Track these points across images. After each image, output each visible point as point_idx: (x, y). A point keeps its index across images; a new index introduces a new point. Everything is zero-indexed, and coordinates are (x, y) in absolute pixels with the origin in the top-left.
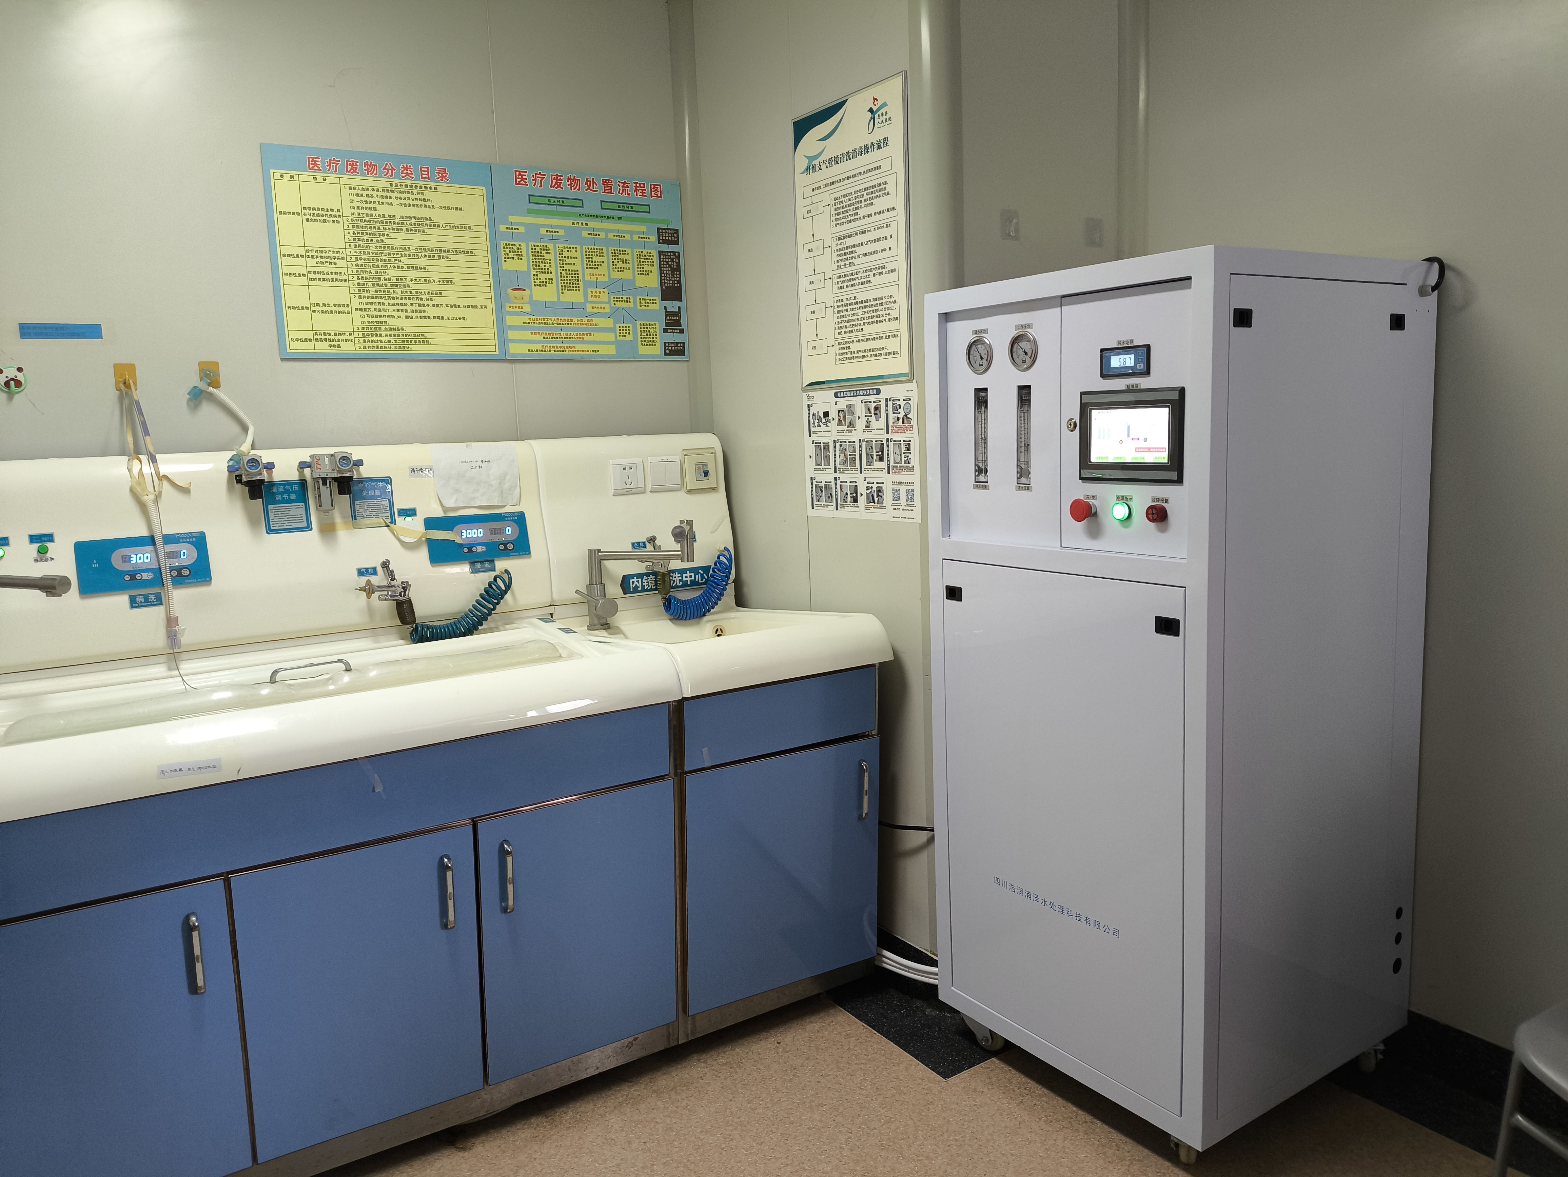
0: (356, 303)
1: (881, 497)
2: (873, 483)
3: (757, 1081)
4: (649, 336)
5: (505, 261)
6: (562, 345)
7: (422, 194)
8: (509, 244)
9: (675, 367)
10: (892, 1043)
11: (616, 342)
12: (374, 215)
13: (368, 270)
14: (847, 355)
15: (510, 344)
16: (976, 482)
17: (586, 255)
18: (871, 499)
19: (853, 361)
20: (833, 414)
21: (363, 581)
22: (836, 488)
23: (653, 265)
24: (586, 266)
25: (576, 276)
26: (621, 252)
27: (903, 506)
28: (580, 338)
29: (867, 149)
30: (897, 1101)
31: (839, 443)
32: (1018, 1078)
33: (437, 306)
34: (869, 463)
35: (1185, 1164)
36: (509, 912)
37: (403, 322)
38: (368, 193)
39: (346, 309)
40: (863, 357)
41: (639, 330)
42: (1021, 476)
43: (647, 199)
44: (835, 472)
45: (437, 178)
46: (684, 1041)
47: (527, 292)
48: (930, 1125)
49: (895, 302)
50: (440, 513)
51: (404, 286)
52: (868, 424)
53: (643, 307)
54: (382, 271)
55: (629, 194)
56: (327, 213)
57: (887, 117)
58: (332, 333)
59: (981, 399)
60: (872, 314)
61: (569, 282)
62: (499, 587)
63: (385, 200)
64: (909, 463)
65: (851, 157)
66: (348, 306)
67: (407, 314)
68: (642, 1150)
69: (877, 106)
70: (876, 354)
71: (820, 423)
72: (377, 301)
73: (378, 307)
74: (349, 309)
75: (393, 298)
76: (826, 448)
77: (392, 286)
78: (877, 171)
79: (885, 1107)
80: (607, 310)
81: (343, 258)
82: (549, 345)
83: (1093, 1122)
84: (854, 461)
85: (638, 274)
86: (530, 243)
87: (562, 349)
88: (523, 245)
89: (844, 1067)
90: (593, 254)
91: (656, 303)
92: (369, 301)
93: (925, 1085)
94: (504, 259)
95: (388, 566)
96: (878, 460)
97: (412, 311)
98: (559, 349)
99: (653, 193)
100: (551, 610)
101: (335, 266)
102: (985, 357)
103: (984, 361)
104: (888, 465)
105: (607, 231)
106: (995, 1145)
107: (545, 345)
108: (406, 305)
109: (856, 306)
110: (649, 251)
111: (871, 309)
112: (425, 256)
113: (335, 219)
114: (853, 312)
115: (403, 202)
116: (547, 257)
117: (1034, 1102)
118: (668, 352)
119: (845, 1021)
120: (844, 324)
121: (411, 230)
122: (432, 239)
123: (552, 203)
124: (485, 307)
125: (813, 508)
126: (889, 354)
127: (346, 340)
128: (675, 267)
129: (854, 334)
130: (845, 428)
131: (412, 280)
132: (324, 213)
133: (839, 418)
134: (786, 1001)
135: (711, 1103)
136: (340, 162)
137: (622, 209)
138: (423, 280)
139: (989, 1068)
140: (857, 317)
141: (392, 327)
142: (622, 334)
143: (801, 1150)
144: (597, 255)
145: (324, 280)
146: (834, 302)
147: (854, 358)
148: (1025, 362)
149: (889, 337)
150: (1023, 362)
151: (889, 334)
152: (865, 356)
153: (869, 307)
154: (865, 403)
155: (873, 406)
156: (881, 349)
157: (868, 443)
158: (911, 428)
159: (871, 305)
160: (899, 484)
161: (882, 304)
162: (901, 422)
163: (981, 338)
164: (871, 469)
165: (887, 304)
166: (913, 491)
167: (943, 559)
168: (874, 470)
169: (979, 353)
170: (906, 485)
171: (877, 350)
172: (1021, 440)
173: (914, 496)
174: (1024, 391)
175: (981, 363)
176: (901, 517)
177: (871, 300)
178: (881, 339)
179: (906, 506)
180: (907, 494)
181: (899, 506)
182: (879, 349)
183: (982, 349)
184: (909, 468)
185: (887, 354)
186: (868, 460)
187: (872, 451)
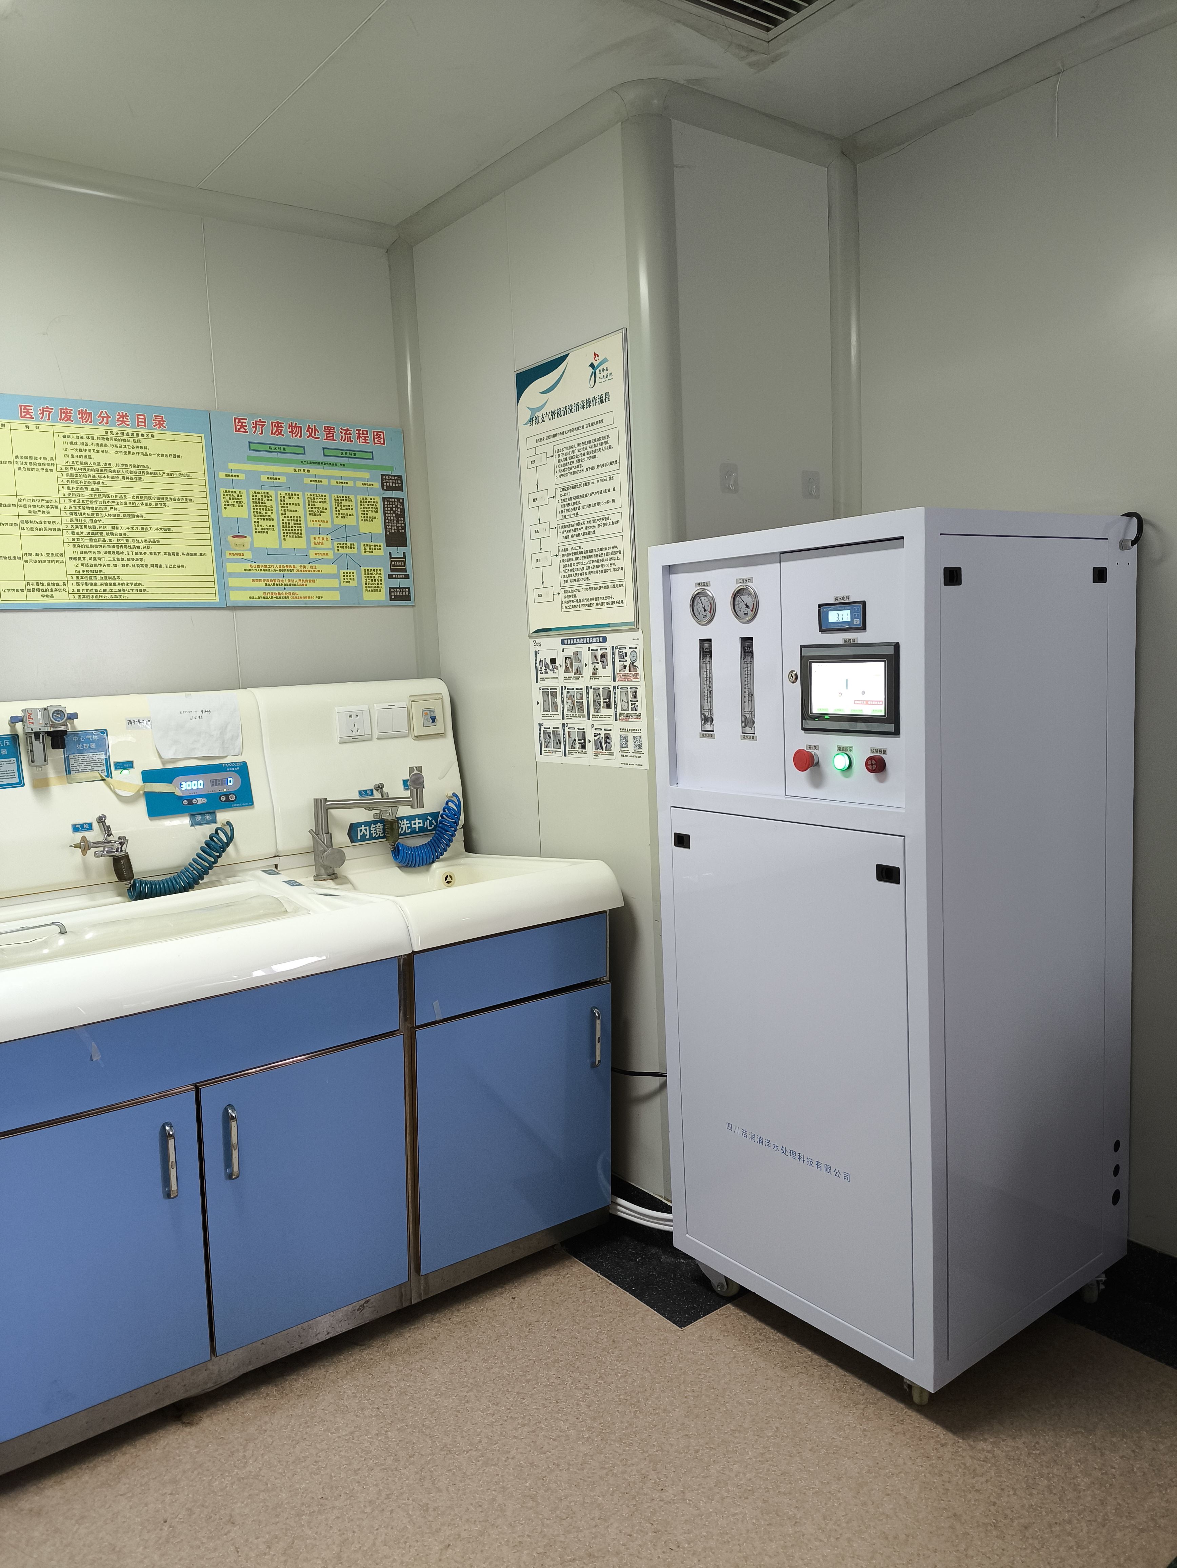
0: (70, 552)
1: (609, 743)
3: (492, 1340)
4: (374, 582)
5: (225, 508)
6: (285, 592)
7: (139, 441)
8: (229, 491)
9: (401, 612)
10: (628, 1293)
11: (340, 589)
12: (89, 463)
13: (83, 519)
14: (572, 602)
15: (230, 591)
16: (702, 731)
17: (309, 501)
18: (599, 746)
19: (579, 609)
20: (560, 661)
21: (78, 836)
22: (564, 734)
23: (377, 512)
24: (308, 513)
25: (299, 522)
26: (345, 499)
27: (631, 753)
28: (303, 585)
29: (588, 403)
30: (633, 1353)
31: (566, 690)
32: (753, 1324)
33: (155, 554)
34: (597, 710)
35: (918, 1406)
36: (235, 1178)
37: (119, 570)
38: (82, 441)
39: (60, 558)
40: (589, 605)
41: (363, 576)
42: (746, 726)
43: (370, 446)
44: (563, 719)
45: (154, 426)
46: (418, 1300)
47: (248, 539)
48: (667, 1376)
49: (620, 552)
50: (158, 765)
51: (120, 534)
52: (595, 672)
53: (367, 553)
54: (97, 519)
55: (352, 441)
56: (39, 462)
57: (608, 372)
58: (45, 583)
59: (705, 649)
60: (597, 564)
61: (291, 529)
62: (220, 840)
63: (100, 448)
64: (636, 710)
65: (573, 410)
66: (61, 554)
67: (123, 562)
68: (376, 1416)
69: (598, 362)
70: (603, 602)
71: (548, 670)
72: (92, 550)
73: (93, 556)
74: (63, 558)
75: (109, 547)
76: (554, 694)
77: (108, 534)
78: (599, 425)
79: (621, 1360)
80: (331, 556)
81: (56, 507)
82: (270, 592)
83: (828, 1365)
84: (581, 708)
85: (362, 520)
86: (251, 491)
87: (284, 596)
88: (244, 492)
89: (579, 1320)
90: (316, 500)
91: (380, 549)
92: (84, 549)
93: (662, 1335)
94: (223, 507)
95: (105, 822)
96: (605, 706)
97: (129, 560)
98: (282, 596)
99: (376, 440)
100: (275, 861)
101: (48, 515)
102: (708, 608)
103: (707, 612)
105: (330, 478)
106: (731, 1394)
107: (267, 592)
108: (122, 553)
109: (582, 555)
110: (372, 497)
111: (595, 559)
112: (142, 504)
113: (49, 468)
114: (578, 561)
115: (119, 449)
116: (268, 503)
117: (770, 1348)
118: (393, 597)
119: (580, 1272)
120: (570, 573)
121: (128, 478)
122: (150, 486)
123: (273, 450)
124: (205, 554)
125: (541, 754)
127: (60, 590)
128: (399, 513)
129: (580, 582)
130: (572, 675)
131: (128, 528)
132: (37, 462)
133: (567, 664)
134: (519, 1255)
135: (445, 1364)
136: (53, 410)
137: (344, 455)
138: (140, 528)
139: (725, 1314)
140: (583, 566)
141: (108, 576)
142: (346, 580)
143: (538, 1409)
144: (320, 502)
145: (37, 529)
146: (559, 551)
147: (579, 606)
148: (747, 615)
149: (614, 586)
150: (745, 615)
151: (614, 584)
152: (591, 604)
153: (593, 557)
154: (592, 650)
155: (599, 653)
156: (607, 598)
157: (595, 689)
158: (637, 675)
159: (595, 554)
160: (626, 731)
161: (607, 554)
162: (627, 670)
163: (704, 590)
164: (599, 715)
165: (612, 554)
166: (640, 738)
167: (671, 807)
168: (602, 716)
169: (703, 605)
170: (634, 732)
171: (602, 598)
172: (746, 690)
173: (641, 743)
174: (747, 643)
175: (704, 614)
176: (628, 764)
177: (594, 550)
178: (606, 588)
179: (633, 753)
180: (634, 741)
181: (627, 752)
182: (604, 598)
183: (706, 602)
184: (636, 715)
185: (612, 603)
186: (595, 707)
187: (599, 698)
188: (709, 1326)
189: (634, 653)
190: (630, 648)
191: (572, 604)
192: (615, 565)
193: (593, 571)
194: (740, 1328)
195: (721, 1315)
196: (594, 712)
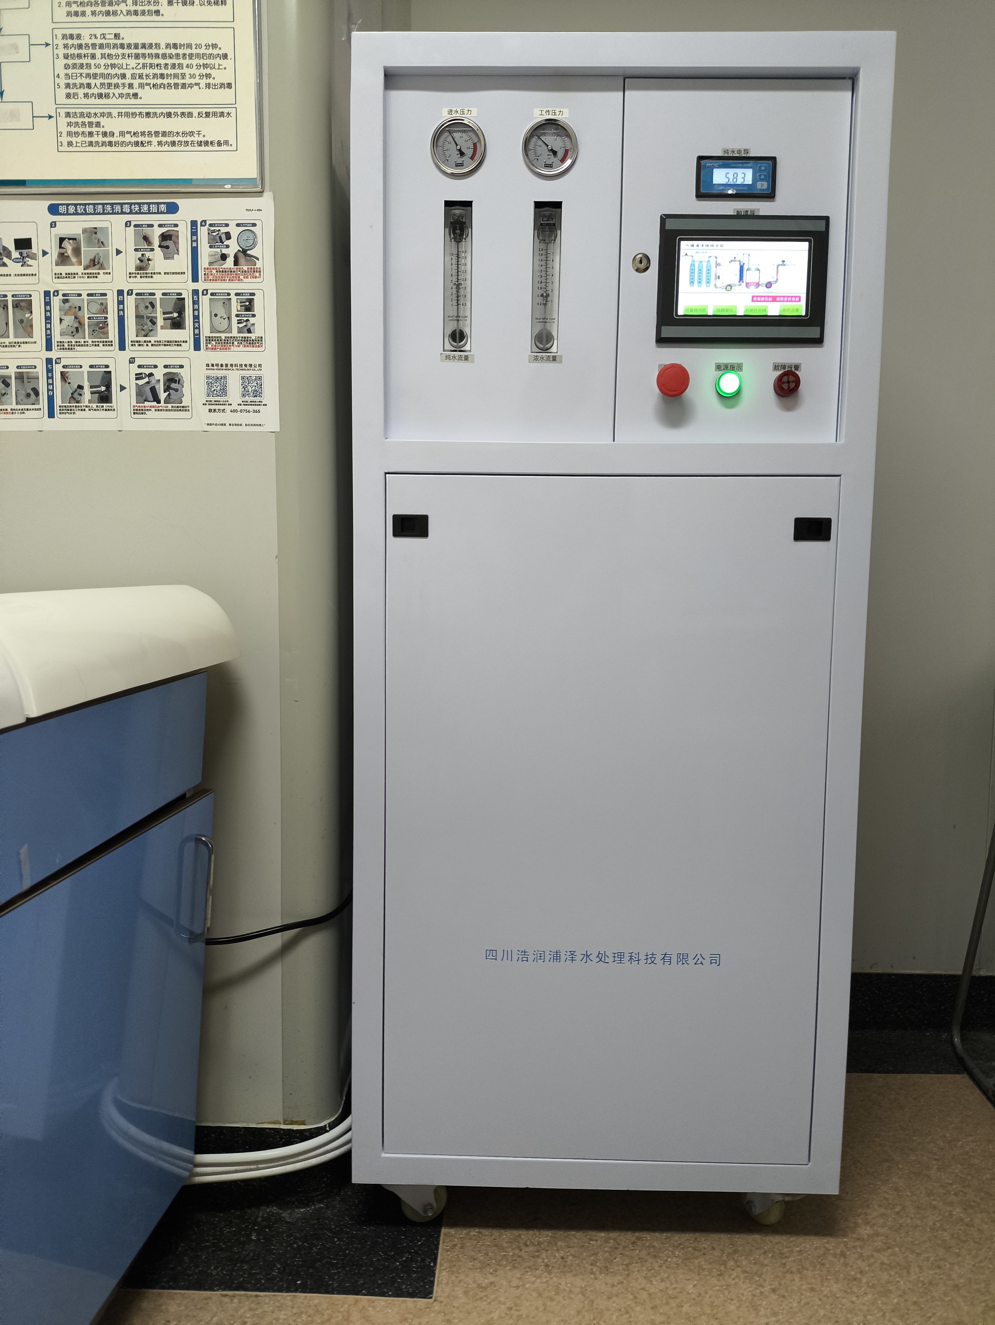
1: (176, 390)
2: (156, 367)
14: (90, 136)
16: (445, 351)
19: (108, 148)
20: (43, 244)
22: (50, 378)
27: (233, 403)
31: (60, 297)
35: (769, 1226)
44: (49, 347)
49: (225, 56)
52: (143, 264)
59: (458, 218)
60: (164, 71)
64: (249, 331)
70: (171, 141)
84: (101, 328)
96: (169, 326)
102: (469, 151)
103: (467, 158)
104: (194, 334)
109: (120, 51)
111: (162, 62)
114: (109, 62)
126: (206, 143)
129: (112, 101)
133: (62, 251)
140: (125, 71)
146: (54, 36)
147: (110, 144)
148: (552, 167)
149: (207, 115)
150: (549, 166)
151: (208, 110)
152: (142, 142)
153: (154, 58)
154: (135, 226)
155: (157, 232)
156: (187, 134)
157: (142, 296)
158: (255, 272)
159: (158, 54)
160: (223, 368)
161: (191, 56)
162: (230, 262)
163: (463, 120)
164: (150, 341)
165: (205, 58)
166: (260, 378)
167: (386, 473)
168: (158, 343)
169: (457, 145)
170: (243, 370)
171: (175, 134)
172: (539, 285)
173: (261, 388)
174: (547, 211)
175: (460, 161)
176: (227, 424)
177: (158, 46)
178: (186, 116)
179: (241, 405)
180: (243, 385)
181: (224, 404)
182: (180, 134)
183: (463, 140)
184: (250, 340)
185: (200, 144)
186: (140, 327)
187: (153, 311)
188: (459, 1273)
189: (248, 233)
190: (238, 225)
191: (88, 139)
192: (211, 78)
193: (152, 84)
194: (496, 1252)
195: (452, 1249)
196: (137, 336)
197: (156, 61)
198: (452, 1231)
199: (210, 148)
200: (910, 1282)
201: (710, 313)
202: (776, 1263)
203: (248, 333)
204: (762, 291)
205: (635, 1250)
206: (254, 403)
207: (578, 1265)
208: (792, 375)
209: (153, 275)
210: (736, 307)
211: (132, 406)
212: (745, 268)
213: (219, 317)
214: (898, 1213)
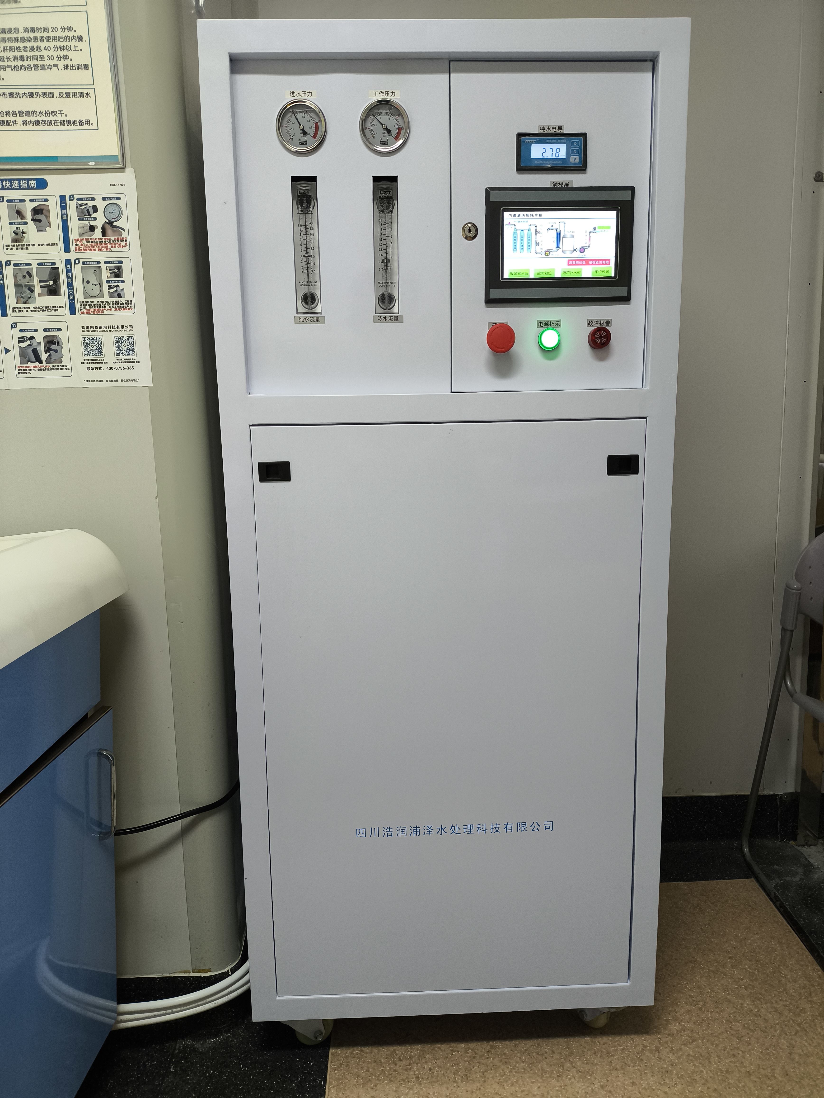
2: (36, 330)
16: (299, 314)
27: (110, 362)
52: (19, 237)
59: (304, 192)
60: (23, 54)
70: (37, 120)
96: (46, 293)
102: (311, 130)
103: (310, 137)
104: (70, 300)
111: (22, 45)
126: (69, 123)
148: (387, 144)
149: (68, 95)
150: (384, 143)
151: (68, 91)
152: (7, 121)
153: (13, 41)
154: (8, 201)
155: (28, 208)
156: (50, 113)
157: (19, 266)
158: (121, 242)
159: (17, 38)
160: (97, 330)
161: (48, 39)
162: (98, 233)
163: (304, 102)
164: (29, 308)
165: (61, 40)
166: (131, 338)
167: (250, 426)
168: (37, 309)
169: (300, 125)
170: (115, 331)
171: (38, 113)
172: (380, 253)
173: (133, 347)
174: (384, 185)
175: (303, 139)
176: (105, 381)
177: (16, 30)
178: (48, 96)
179: (116, 362)
180: (117, 345)
181: (101, 363)
182: (44, 113)
183: (306, 121)
184: (121, 304)
185: (63, 123)
186: (19, 295)
187: (30, 280)
188: (345, 1090)
189: (113, 206)
190: (104, 199)
192: (69, 60)
193: (13, 65)
194: (376, 1068)
195: (339, 1067)
196: (17, 303)
197: (15, 45)
198: (339, 1051)
199: (72, 127)
200: (711, 1071)
201: (532, 276)
202: (604, 1062)
203: (119, 297)
204: (577, 255)
205: (490, 1058)
206: (128, 361)
207: (444, 1075)
208: (604, 331)
209: (28, 247)
210: (554, 270)
211: (17, 367)
212: (562, 235)
213: (91, 283)
214: (700, 1009)
